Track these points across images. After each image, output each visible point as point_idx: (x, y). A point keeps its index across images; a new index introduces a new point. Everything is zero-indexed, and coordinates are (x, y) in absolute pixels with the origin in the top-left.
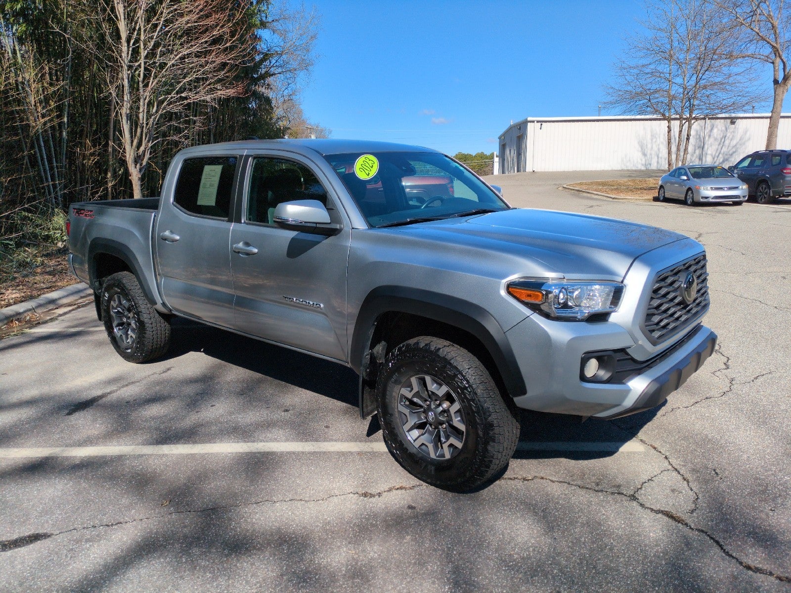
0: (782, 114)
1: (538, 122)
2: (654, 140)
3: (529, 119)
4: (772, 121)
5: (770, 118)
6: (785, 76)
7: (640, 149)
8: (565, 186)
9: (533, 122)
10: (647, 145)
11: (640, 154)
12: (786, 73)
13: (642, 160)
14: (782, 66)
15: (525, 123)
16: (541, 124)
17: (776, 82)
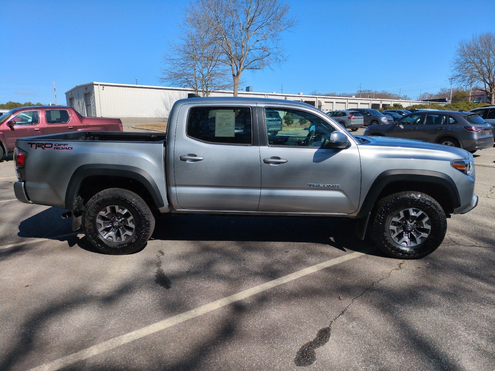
0: (239, 92)
1: (101, 85)
2: (171, 101)
3: (95, 83)
4: (234, 95)
5: (234, 93)
6: (237, 72)
7: (165, 106)
8: (133, 126)
9: (98, 85)
10: (168, 104)
11: (165, 109)
12: (238, 71)
13: (166, 112)
14: (235, 67)
15: (92, 85)
16: (103, 87)
17: (234, 75)
